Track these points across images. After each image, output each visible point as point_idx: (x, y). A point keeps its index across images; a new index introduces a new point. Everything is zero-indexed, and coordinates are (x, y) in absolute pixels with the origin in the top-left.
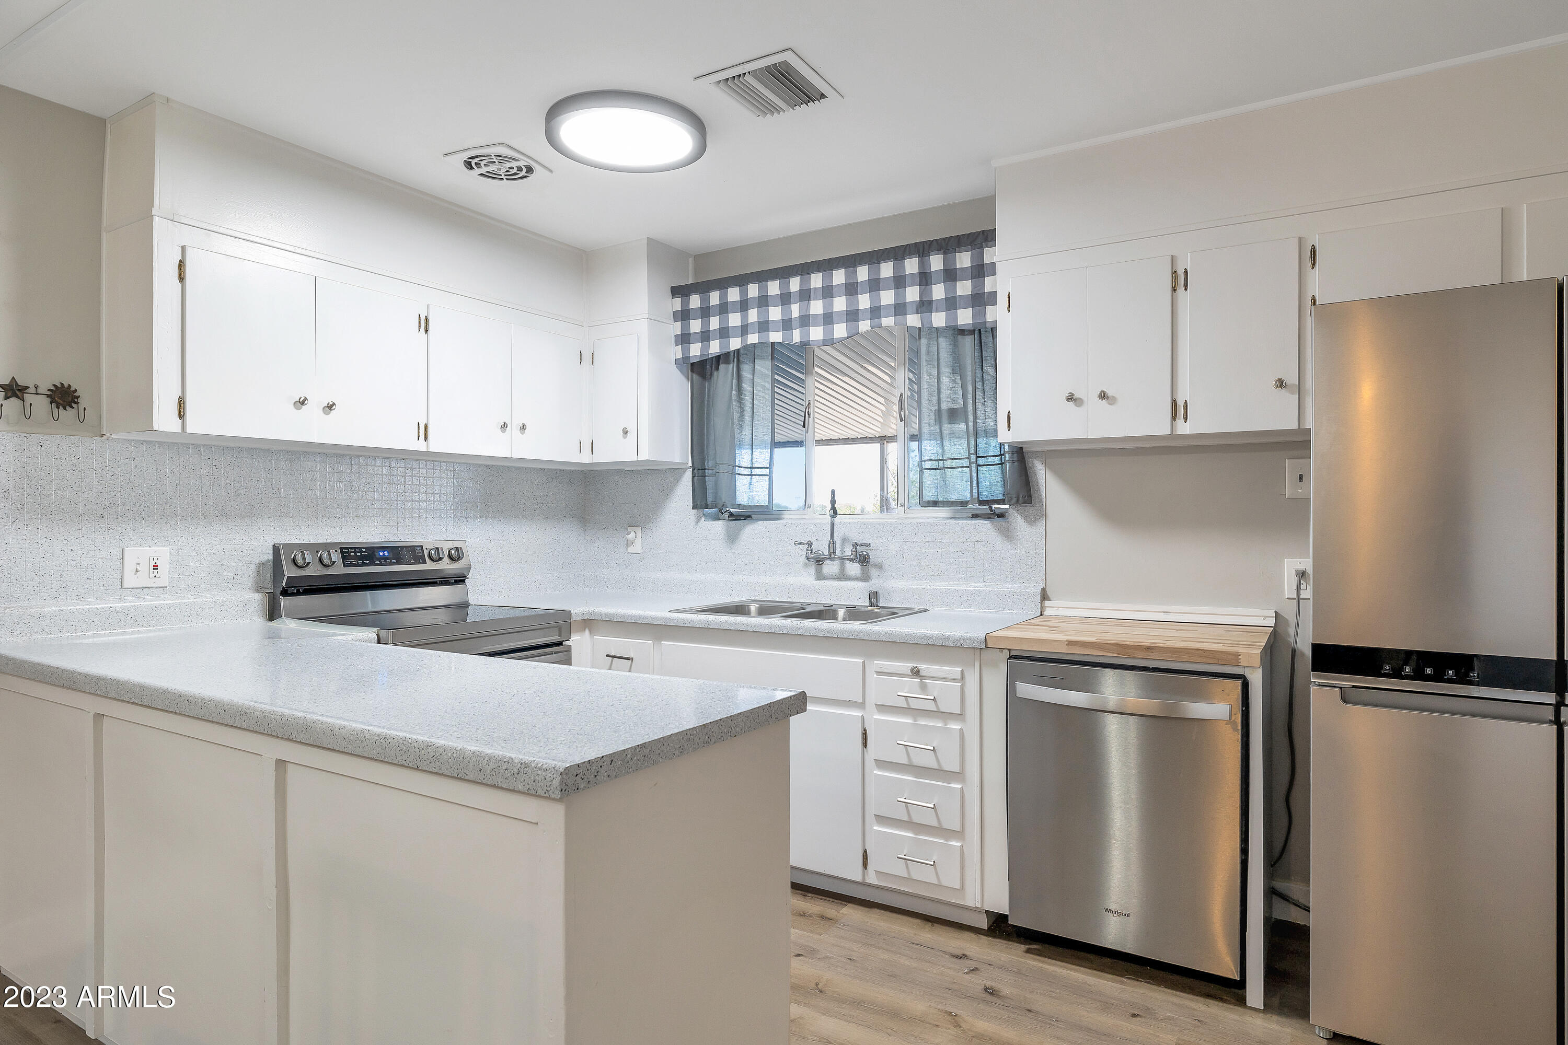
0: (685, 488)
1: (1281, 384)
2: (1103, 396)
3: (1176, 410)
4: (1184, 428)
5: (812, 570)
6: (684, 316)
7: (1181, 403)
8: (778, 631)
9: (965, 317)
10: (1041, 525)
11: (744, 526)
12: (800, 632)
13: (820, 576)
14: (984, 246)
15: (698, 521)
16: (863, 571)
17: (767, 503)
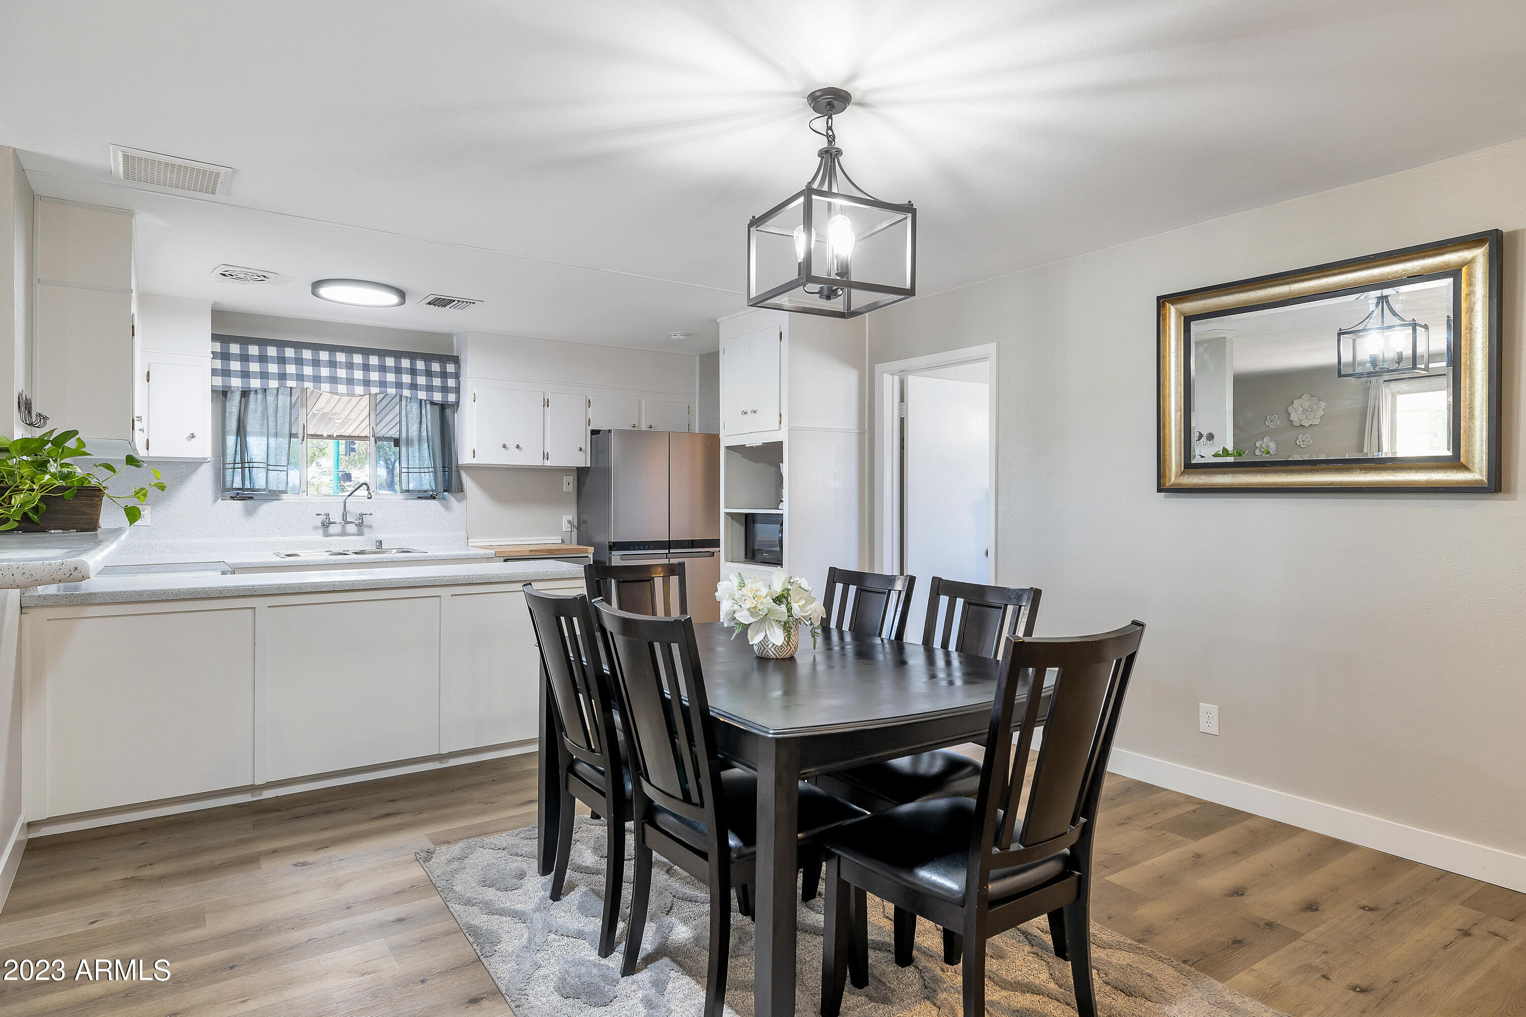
0: (204, 478)
1: (581, 449)
2: (518, 447)
3: (546, 456)
4: (548, 463)
5: (321, 531)
6: (225, 356)
7: (546, 453)
8: (379, 561)
9: (437, 397)
10: (464, 503)
11: (261, 504)
12: (395, 560)
13: (327, 535)
14: (447, 362)
15: (215, 501)
16: (359, 530)
17: (285, 489)
